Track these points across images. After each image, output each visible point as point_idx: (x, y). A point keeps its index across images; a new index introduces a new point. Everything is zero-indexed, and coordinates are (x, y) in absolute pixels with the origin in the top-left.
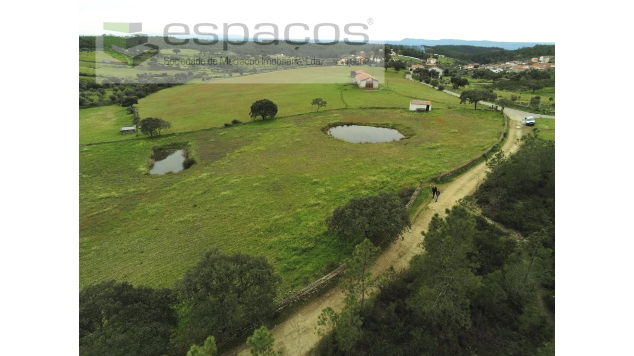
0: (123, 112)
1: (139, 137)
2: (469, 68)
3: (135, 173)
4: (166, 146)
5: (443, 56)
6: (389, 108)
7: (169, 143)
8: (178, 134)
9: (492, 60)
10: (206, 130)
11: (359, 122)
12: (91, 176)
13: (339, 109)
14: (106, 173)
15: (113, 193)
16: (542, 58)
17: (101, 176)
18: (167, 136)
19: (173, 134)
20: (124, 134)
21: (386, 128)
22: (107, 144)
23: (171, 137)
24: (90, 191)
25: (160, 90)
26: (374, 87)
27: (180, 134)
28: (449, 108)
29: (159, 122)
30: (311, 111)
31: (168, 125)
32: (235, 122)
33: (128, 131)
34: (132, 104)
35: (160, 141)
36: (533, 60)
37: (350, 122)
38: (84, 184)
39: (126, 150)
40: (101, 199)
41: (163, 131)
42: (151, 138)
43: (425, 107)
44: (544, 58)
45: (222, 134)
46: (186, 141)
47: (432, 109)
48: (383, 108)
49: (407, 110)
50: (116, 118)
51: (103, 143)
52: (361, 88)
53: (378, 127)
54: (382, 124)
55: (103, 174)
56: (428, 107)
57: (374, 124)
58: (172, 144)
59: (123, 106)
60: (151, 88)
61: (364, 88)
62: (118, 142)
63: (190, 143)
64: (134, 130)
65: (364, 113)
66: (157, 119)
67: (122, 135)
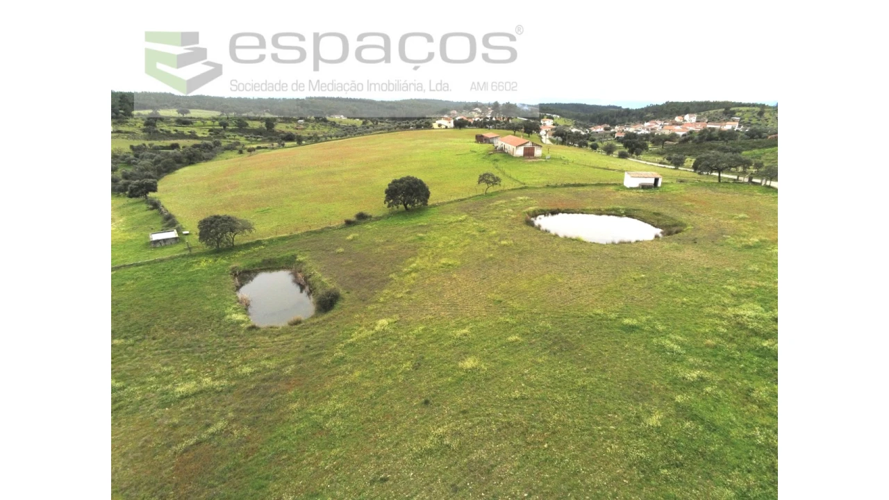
0: (134, 207)
1: (194, 251)
2: (598, 130)
3: (225, 327)
4: (254, 266)
5: (558, 116)
6: (593, 185)
7: (259, 260)
8: (266, 243)
9: (618, 121)
10: (315, 232)
11: (568, 207)
12: (131, 341)
13: (515, 189)
14: (161, 331)
15: (207, 381)
16: (687, 117)
17: (154, 339)
18: (247, 246)
19: (258, 243)
20: (158, 245)
21: (616, 215)
22: (133, 269)
23: (256, 249)
24: (148, 379)
25: (177, 169)
26: (535, 155)
27: (271, 241)
28: (681, 181)
29: (234, 222)
30: (475, 194)
31: (247, 227)
32: (362, 217)
33: (165, 240)
34: (147, 192)
35: (237, 256)
36: (678, 119)
37: (554, 208)
38: (122, 361)
39: (179, 278)
40: (185, 397)
41: (239, 239)
42: (218, 252)
43: (652, 181)
44: (690, 117)
45: (350, 237)
46: (289, 254)
47: (662, 183)
48: (583, 185)
49: (620, 186)
50: (124, 218)
51: (124, 266)
52: (516, 158)
53: (601, 214)
54: (607, 210)
55: (158, 335)
56: (656, 180)
57: (594, 210)
58: (264, 261)
59: (130, 196)
60: (165, 167)
61: (521, 157)
62: (155, 262)
63: (300, 258)
64: (176, 238)
65: (562, 194)
66: (229, 218)
67: (154, 248)
